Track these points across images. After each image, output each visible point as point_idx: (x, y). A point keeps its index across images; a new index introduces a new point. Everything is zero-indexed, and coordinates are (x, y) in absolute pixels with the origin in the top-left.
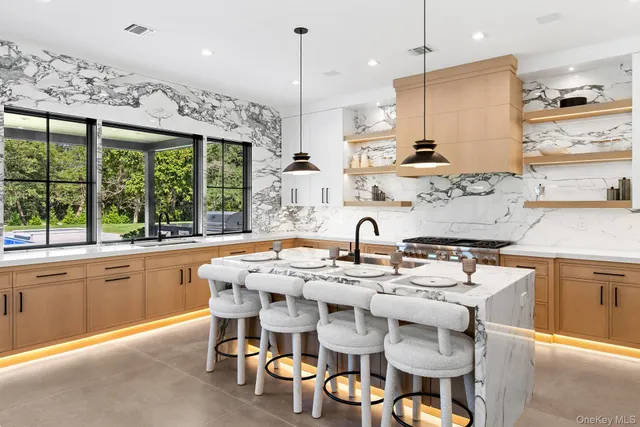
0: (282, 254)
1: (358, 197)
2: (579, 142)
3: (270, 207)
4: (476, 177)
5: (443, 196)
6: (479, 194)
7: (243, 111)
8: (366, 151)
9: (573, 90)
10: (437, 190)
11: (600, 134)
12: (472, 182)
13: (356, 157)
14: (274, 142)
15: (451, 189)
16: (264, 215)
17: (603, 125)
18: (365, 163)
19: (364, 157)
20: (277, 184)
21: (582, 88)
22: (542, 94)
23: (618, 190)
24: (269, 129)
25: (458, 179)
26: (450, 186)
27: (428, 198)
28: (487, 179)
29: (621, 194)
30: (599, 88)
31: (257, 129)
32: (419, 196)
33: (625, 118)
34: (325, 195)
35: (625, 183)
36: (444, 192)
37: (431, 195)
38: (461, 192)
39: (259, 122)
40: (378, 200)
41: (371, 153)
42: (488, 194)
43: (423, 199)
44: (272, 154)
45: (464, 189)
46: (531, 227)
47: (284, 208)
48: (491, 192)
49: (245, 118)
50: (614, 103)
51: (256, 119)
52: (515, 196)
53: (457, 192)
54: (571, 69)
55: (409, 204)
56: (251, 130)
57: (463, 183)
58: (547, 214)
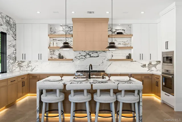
0: (63, 78)
1: (52, 57)
2: (120, 44)
3: (13, 61)
4: (93, 52)
5: (84, 57)
6: (95, 57)
7: (4, 19)
8: (55, 41)
9: (118, 30)
10: (81, 55)
11: (124, 42)
12: (93, 53)
13: (52, 43)
14: (14, 34)
15: (86, 55)
16: (11, 65)
17: (125, 40)
18: (55, 45)
19: (55, 43)
20: (15, 52)
21: (120, 30)
22: (111, 30)
23: (129, 56)
24: (12, 28)
25: (88, 52)
26: (86, 54)
27: (79, 58)
28: (97, 52)
29: (129, 57)
30: (124, 30)
31: (8, 27)
32: (75, 57)
33: (129, 39)
34: (40, 57)
35: (130, 54)
36: (84, 56)
37: (79, 57)
38: (89, 56)
39: (9, 24)
40: (60, 58)
41: (57, 42)
42: (97, 57)
43: (77, 58)
44: (13, 38)
45: (90, 55)
46: (109, 66)
47: (17, 62)
48: (98, 56)
49: (5, 22)
50: (127, 35)
51: (8, 23)
52: (105, 57)
53: (88, 56)
54: (119, 24)
55: (72, 60)
56: (6, 27)
57: (90, 53)
58: (113, 63)
